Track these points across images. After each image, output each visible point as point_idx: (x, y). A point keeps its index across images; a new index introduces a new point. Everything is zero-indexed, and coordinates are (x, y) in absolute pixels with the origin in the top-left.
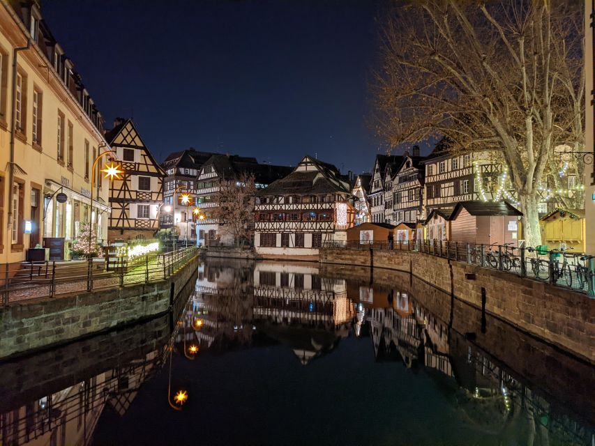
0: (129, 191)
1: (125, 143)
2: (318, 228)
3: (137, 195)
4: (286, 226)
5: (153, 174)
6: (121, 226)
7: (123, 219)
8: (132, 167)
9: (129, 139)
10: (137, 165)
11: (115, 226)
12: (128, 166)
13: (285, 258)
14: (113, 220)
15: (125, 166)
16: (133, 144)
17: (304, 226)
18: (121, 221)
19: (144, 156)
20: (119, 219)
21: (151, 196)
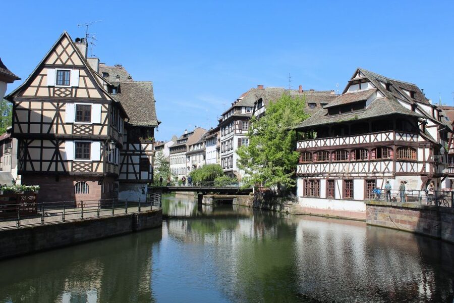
0: (63, 124)
1: (59, 62)
2: (371, 171)
3: (73, 130)
4: (332, 169)
5: (95, 101)
6: (54, 170)
7: (57, 161)
8: (68, 93)
9: (64, 57)
10: (74, 90)
11: (46, 170)
12: (62, 92)
13: (330, 214)
14: (43, 163)
15: (58, 92)
16: (69, 63)
17: (354, 169)
18: (54, 164)
19: (84, 77)
20: (51, 161)
21: (92, 130)
